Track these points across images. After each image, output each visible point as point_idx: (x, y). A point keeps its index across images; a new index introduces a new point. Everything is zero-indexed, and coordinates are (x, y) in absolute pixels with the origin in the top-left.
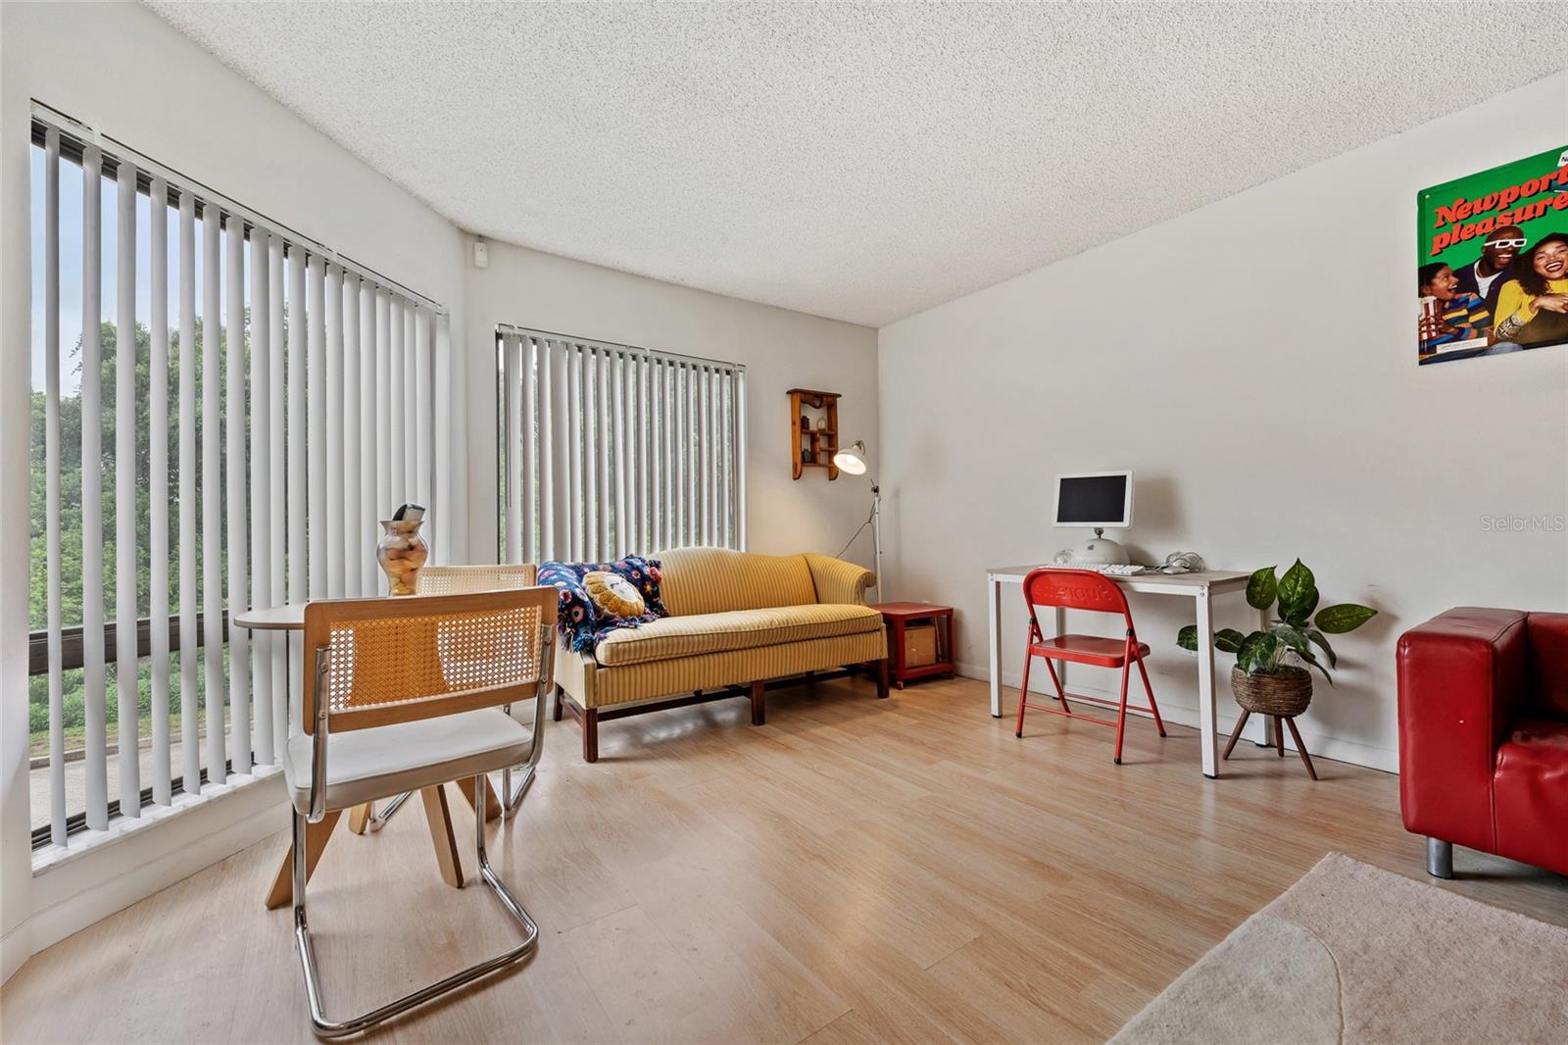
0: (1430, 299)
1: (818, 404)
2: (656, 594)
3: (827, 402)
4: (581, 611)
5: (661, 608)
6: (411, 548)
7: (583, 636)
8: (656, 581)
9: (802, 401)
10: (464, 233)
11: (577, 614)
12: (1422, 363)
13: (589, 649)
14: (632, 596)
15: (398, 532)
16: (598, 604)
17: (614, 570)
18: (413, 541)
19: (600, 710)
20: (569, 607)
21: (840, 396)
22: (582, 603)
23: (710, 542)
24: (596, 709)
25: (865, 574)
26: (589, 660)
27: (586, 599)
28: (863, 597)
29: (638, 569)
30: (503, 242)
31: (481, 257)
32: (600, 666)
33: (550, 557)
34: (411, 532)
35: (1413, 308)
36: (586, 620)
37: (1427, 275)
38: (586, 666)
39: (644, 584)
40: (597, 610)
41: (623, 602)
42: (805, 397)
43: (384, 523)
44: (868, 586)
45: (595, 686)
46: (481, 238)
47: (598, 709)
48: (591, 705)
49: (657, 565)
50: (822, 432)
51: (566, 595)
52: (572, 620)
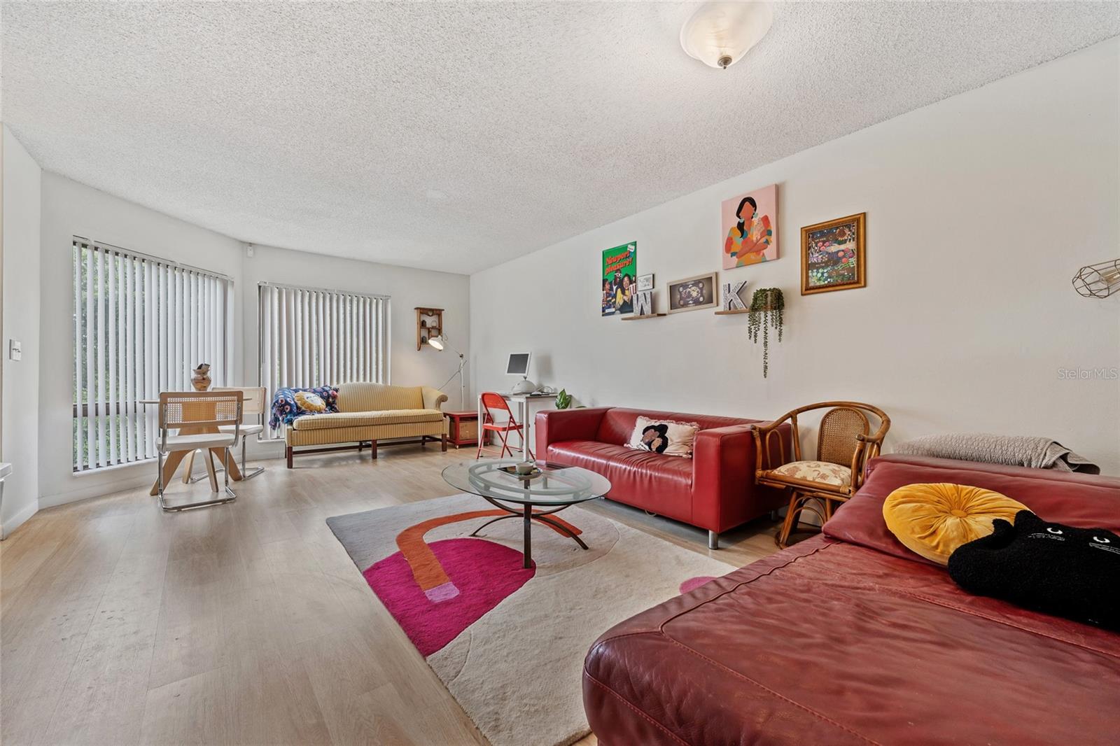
0: (605, 292)
1: (431, 314)
2: (334, 402)
3: (438, 313)
4: (289, 407)
5: (336, 409)
6: (204, 379)
7: (288, 417)
8: (335, 397)
9: (421, 313)
10: (243, 242)
11: (287, 409)
12: (603, 315)
13: (290, 422)
14: (319, 402)
15: (198, 373)
16: (299, 405)
17: (315, 392)
18: (205, 377)
19: (295, 449)
20: (283, 406)
21: (443, 310)
22: (289, 404)
23: (371, 380)
24: (291, 448)
25: (442, 396)
26: (290, 427)
27: (292, 402)
28: (439, 406)
29: (327, 391)
30: (261, 245)
31: (250, 253)
32: (294, 430)
33: (285, 385)
34: (205, 373)
35: (600, 295)
36: (291, 411)
37: (604, 281)
38: (288, 430)
39: (329, 398)
40: (298, 408)
41: (312, 405)
42: (423, 311)
43: (194, 370)
44: (443, 401)
45: (291, 437)
46: (251, 244)
47: (293, 448)
48: (290, 445)
49: (337, 390)
50: (433, 328)
51: (282, 401)
52: (285, 411)
